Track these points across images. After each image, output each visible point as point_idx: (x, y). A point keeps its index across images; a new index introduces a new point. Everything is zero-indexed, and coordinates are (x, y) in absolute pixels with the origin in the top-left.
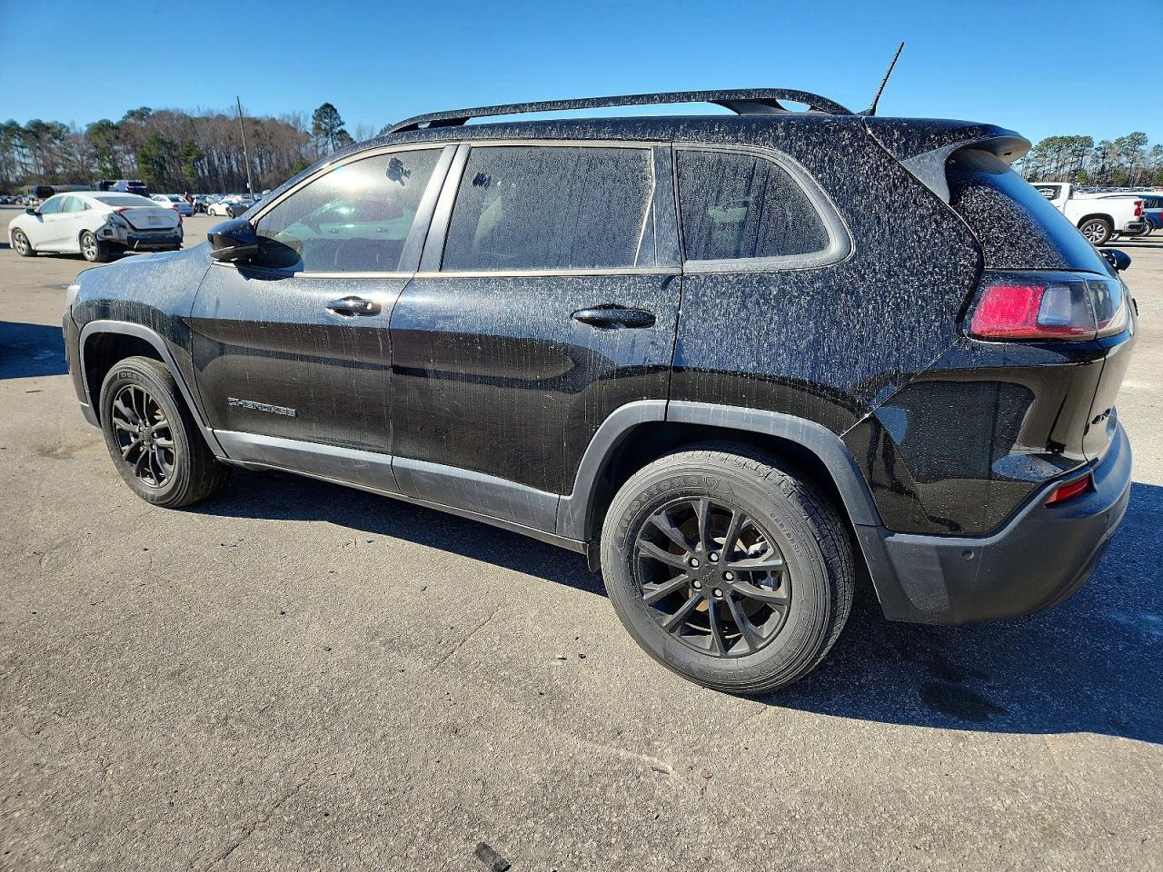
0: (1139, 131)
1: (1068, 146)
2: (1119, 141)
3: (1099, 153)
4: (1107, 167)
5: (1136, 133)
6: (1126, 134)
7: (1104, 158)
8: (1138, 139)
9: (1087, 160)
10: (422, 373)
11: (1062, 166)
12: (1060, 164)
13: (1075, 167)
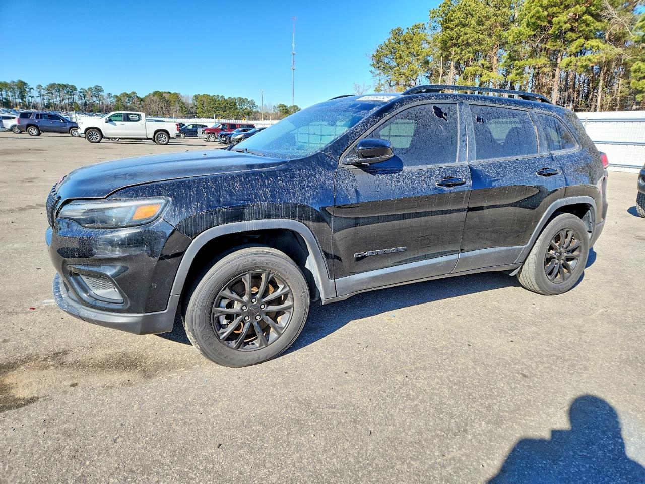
0: (99, 85)
1: (63, 89)
2: (90, 89)
3: (81, 94)
4: (88, 103)
5: (97, 86)
6: (92, 86)
7: (84, 97)
8: (98, 89)
9: (76, 97)
10: (481, 208)
11: (64, 100)
12: (62, 98)
13: (71, 101)
